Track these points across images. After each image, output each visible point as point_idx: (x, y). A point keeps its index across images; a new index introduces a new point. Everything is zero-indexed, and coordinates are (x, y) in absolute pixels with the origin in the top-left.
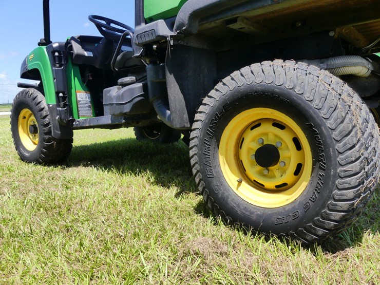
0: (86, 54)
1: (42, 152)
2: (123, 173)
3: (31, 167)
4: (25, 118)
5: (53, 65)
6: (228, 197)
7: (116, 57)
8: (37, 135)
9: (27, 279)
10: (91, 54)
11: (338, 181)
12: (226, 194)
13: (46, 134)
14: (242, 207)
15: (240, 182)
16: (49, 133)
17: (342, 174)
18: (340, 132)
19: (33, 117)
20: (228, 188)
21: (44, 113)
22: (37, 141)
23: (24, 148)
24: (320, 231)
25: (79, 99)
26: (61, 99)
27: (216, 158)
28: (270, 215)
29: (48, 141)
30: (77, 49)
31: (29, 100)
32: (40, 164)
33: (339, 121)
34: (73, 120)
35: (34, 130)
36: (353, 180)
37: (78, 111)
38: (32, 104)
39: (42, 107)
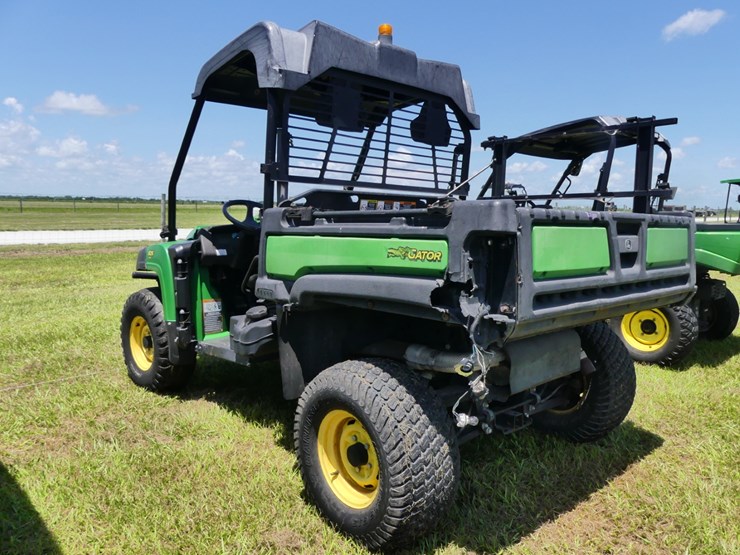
0: (218, 252)
1: (156, 377)
2: (248, 420)
3: (142, 395)
4: (138, 325)
5: (175, 275)
6: (321, 489)
7: (248, 278)
8: (152, 350)
9: (127, 550)
10: (224, 252)
11: (390, 499)
12: (320, 486)
13: (162, 356)
14: (332, 502)
15: (336, 474)
16: (165, 355)
17: (392, 494)
18: (392, 458)
19: (147, 327)
20: (322, 480)
21: (161, 329)
22: (151, 357)
23: (135, 365)
24: (382, 540)
25: (205, 311)
26: (182, 317)
27: (314, 446)
28: (351, 516)
29: (164, 364)
30: (207, 246)
31: (145, 308)
32: (153, 391)
33: (392, 447)
34: (196, 343)
35: (148, 343)
36: (400, 501)
37: (203, 327)
38: (148, 314)
39: (160, 321)
